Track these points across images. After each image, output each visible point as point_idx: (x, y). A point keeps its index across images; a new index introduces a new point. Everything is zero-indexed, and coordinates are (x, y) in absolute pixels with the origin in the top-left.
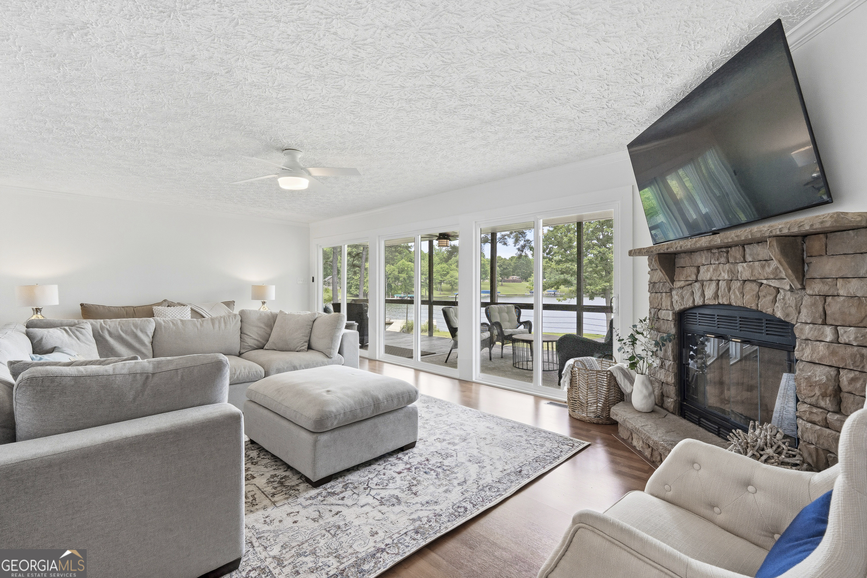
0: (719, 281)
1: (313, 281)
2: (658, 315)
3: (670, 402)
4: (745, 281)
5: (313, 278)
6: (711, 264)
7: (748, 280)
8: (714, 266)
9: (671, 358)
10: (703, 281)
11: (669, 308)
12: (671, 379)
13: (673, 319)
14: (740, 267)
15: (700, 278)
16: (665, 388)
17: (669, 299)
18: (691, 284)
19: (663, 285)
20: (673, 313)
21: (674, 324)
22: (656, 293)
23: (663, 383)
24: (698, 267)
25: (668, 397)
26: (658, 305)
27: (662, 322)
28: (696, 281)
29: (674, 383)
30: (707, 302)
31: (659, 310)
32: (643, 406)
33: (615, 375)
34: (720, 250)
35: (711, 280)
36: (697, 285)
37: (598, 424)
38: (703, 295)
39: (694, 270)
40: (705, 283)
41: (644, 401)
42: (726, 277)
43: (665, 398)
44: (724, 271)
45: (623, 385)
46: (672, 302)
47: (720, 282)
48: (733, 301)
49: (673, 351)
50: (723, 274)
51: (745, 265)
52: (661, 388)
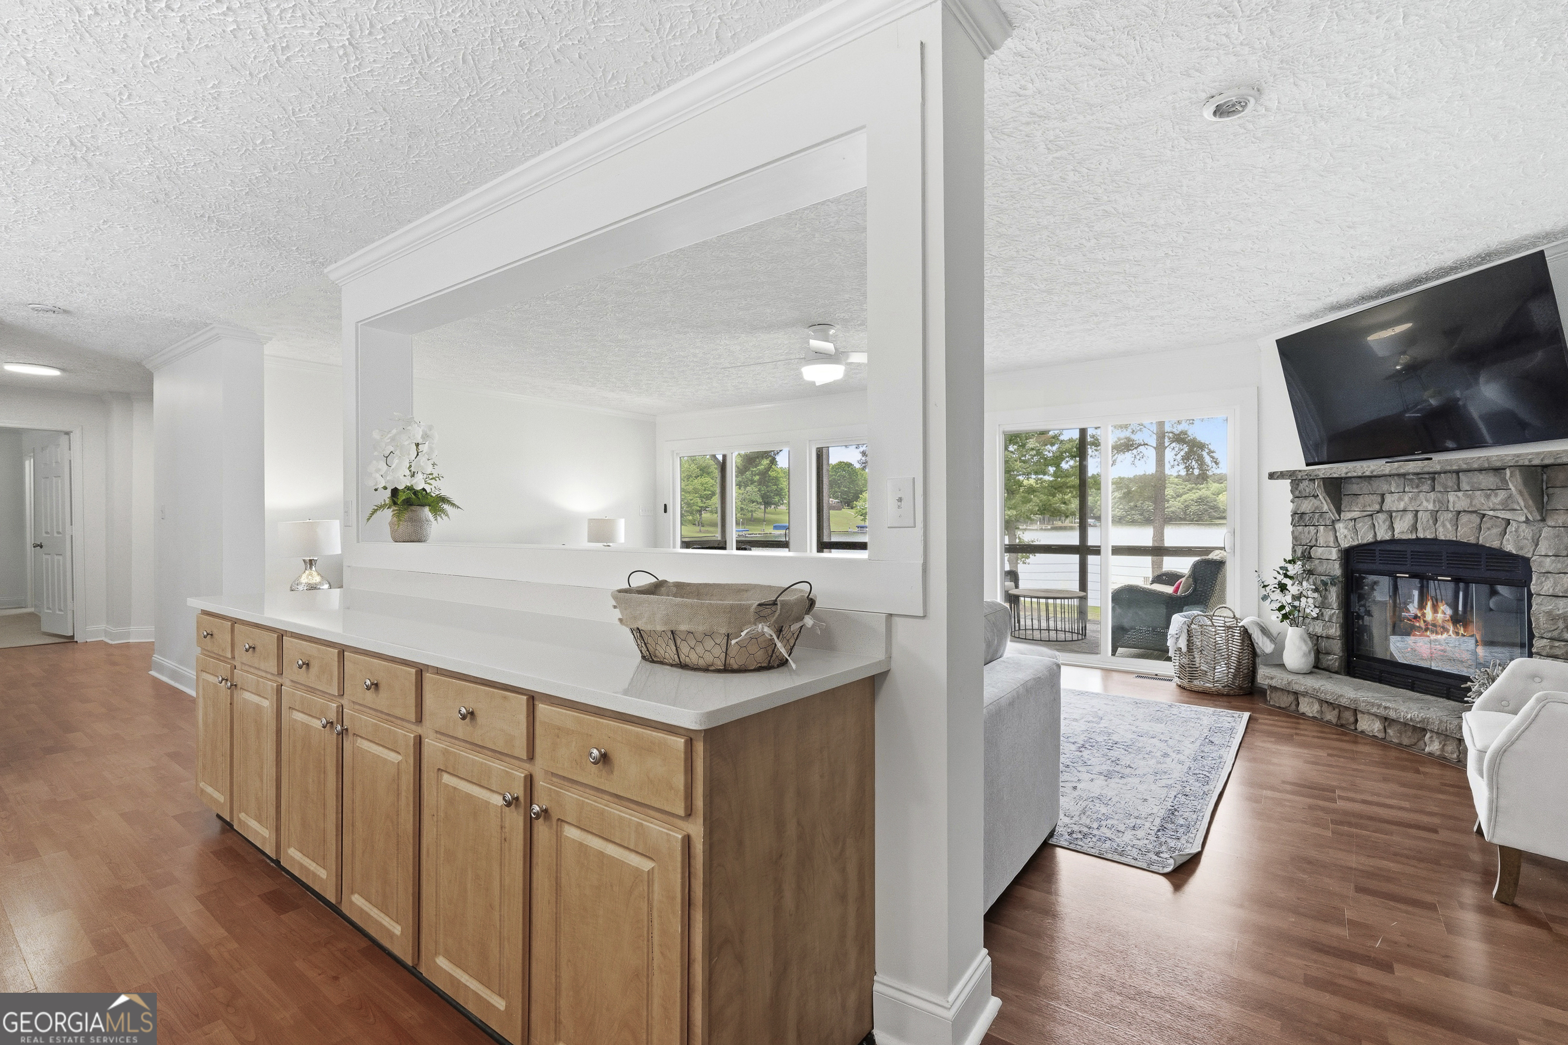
0: (1417, 511)
1: (665, 511)
2: (1309, 553)
3: (1334, 659)
4: (1459, 512)
5: (665, 506)
6: (1404, 492)
7: (1465, 511)
8: (1410, 495)
9: (1335, 606)
10: (1390, 514)
11: (1332, 544)
12: (1335, 630)
13: (1339, 557)
14: (1452, 497)
15: (1386, 507)
16: (1323, 644)
17: (1331, 533)
18: (1371, 515)
19: (1321, 516)
20: (1339, 550)
21: (1341, 565)
22: (1306, 526)
23: (1318, 637)
24: (1383, 496)
25: (1328, 653)
26: (1310, 542)
27: (1317, 562)
28: (1380, 511)
29: (1339, 636)
30: (1397, 536)
31: (1312, 547)
32: (1302, 666)
33: (1250, 631)
34: (1421, 476)
35: (1404, 511)
36: (1382, 517)
37: (1228, 695)
38: (1392, 528)
39: (1379, 499)
40: (1394, 514)
41: (1303, 660)
42: (1431, 507)
43: (1321, 656)
44: (1427, 501)
45: (1260, 644)
46: (1336, 537)
47: (1420, 514)
48: (1441, 534)
49: (1338, 597)
50: (1425, 503)
51: (1460, 494)
52: (1316, 644)
